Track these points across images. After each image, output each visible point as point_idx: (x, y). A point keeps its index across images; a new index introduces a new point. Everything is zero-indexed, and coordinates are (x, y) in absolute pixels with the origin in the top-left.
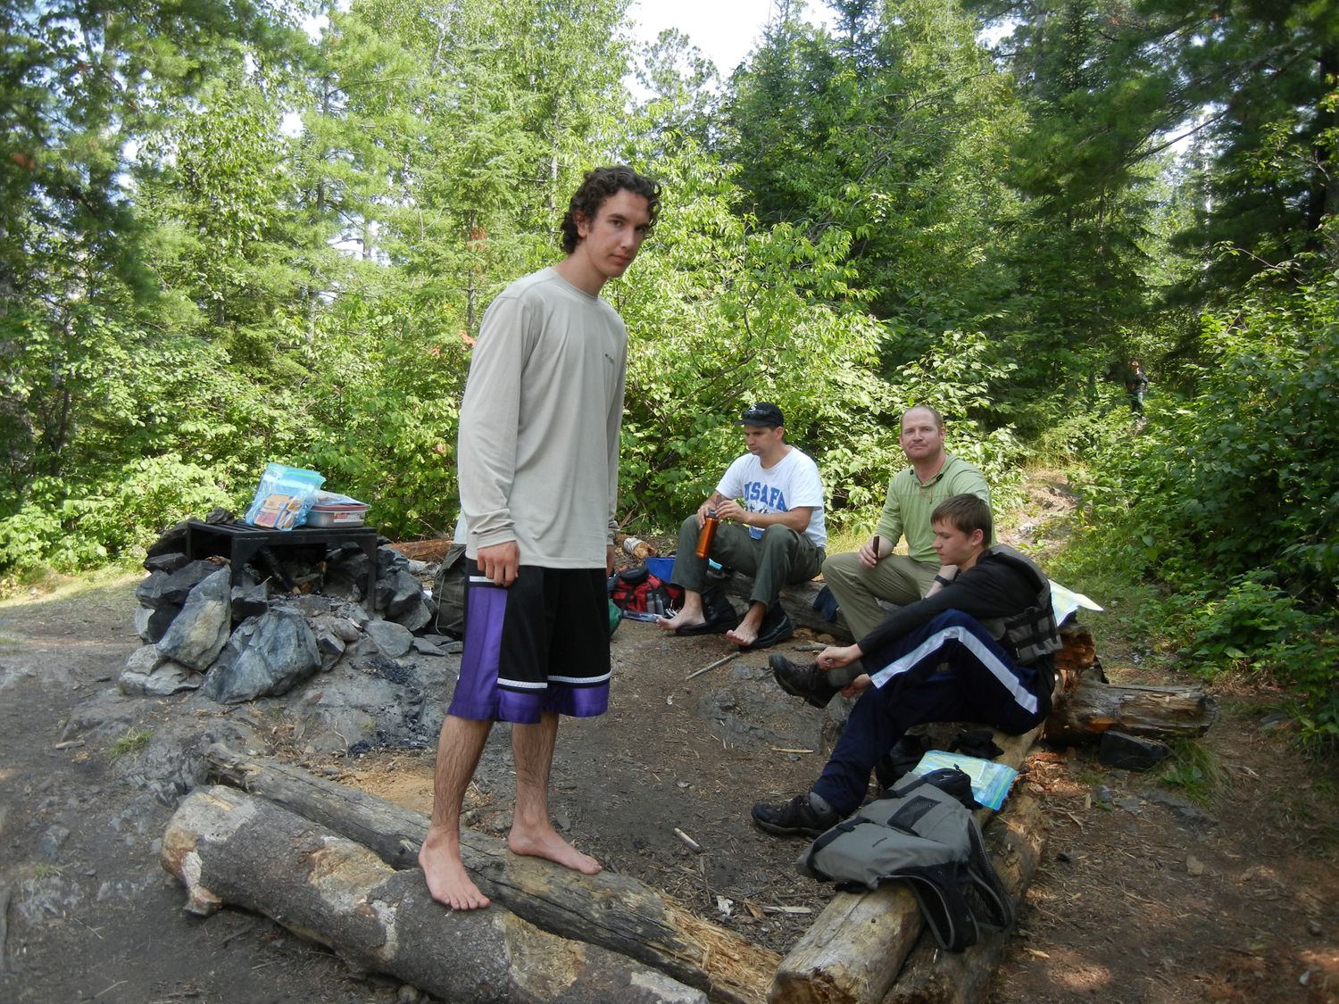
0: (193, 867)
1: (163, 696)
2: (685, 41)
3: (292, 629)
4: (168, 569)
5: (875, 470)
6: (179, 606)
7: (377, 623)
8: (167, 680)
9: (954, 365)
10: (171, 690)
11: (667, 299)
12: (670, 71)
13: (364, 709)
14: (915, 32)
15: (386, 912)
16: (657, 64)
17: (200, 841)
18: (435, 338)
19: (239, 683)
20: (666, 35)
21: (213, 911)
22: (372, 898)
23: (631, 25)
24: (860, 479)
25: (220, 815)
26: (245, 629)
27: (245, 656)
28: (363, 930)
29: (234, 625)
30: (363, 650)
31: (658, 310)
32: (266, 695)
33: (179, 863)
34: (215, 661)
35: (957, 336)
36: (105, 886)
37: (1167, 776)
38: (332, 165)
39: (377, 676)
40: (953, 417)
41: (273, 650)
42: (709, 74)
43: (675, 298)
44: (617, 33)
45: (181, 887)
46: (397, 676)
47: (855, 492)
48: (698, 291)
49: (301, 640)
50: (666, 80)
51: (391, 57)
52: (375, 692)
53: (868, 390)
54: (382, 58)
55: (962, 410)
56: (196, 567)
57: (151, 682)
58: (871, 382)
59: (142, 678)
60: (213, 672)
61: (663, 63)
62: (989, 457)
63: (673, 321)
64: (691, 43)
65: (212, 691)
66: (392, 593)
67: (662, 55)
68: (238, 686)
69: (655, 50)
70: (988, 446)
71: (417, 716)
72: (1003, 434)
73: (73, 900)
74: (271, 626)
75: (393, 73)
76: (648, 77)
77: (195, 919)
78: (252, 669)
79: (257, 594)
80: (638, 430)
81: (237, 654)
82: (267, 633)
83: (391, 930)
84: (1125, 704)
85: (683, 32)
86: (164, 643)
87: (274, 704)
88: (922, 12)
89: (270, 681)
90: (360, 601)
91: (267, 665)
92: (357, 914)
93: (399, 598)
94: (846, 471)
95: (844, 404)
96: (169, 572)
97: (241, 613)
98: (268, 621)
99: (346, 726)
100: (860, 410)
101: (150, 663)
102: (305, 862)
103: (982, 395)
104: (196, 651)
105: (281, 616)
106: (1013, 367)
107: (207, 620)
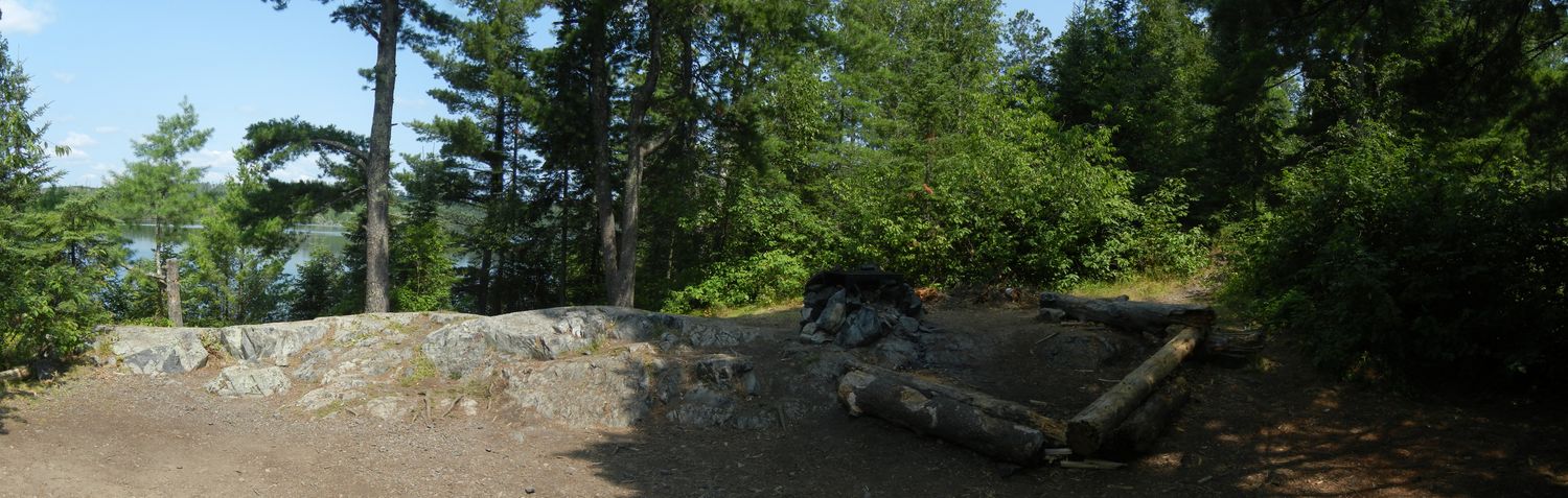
0: (852, 398)
1: (818, 344)
2: (1031, 17)
3: (872, 316)
4: (817, 291)
5: (1131, 250)
6: (824, 306)
7: (903, 317)
8: (819, 337)
9: (1170, 196)
10: (822, 341)
11: (1021, 166)
12: (1023, 34)
13: (901, 352)
14: (1155, 15)
15: (932, 411)
16: (1016, 31)
17: (855, 388)
18: (911, 188)
19: (851, 339)
20: (1020, 15)
21: (860, 415)
22: (926, 406)
23: (999, 15)
24: (1125, 255)
25: (861, 379)
26: (853, 316)
27: (852, 328)
28: (923, 417)
29: (847, 314)
30: (899, 328)
31: (1018, 172)
32: (860, 345)
33: (845, 398)
34: (840, 329)
35: (1171, 180)
36: (815, 407)
37: (1245, 369)
38: (848, 100)
39: (906, 340)
40: (1170, 222)
41: (864, 325)
42: (1045, 35)
43: (1026, 166)
44: (994, 18)
45: (846, 407)
46: (914, 340)
47: (1120, 260)
48: (1037, 161)
49: (876, 321)
50: (1021, 40)
51: (879, 41)
52: (906, 346)
53: (1128, 209)
54: (874, 42)
55: (1174, 218)
56: (830, 290)
57: (813, 338)
58: (1129, 205)
59: (809, 336)
60: (839, 334)
61: (1019, 30)
62: (1189, 242)
63: (1025, 178)
64: (1035, 18)
65: (839, 342)
66: (910, 305)
67: (1019, 26)
68: (850, 340)
69: (1015, 23)
70: (1189, 236)
71: (924, 356)
72: (1197, 230)
73: (804, 411)
74: (863, 314)
75: (880, 49)
76: (1011, 38)
77: (852, 418)
78: (855, 333)
79: (857, 301)
80: (1010, 234)
81: (849, 327)
82: (861, 318)
83: (934, 416)
84: (1229, 341)
85: (1030, 12)
86: (818, 322)
87: (864, 349)
88: (1159, 4)
89: (862, 339)
90: (896, 307)
91: (861, 332)
92: (921, 411)
93: (913, 306)
94: (1117, 251)
95: (1114, 217)
96: (817, 293)
97: (850, 309)
98: (862, 313)
99: (895, 359)
100: (1123, 220)
101: (813, 330)
102: (898, 395)
103: (1184, 210)
104: (832, 324)
105: (867, 310)
106: (1201, 195)
107: (836, 311)
